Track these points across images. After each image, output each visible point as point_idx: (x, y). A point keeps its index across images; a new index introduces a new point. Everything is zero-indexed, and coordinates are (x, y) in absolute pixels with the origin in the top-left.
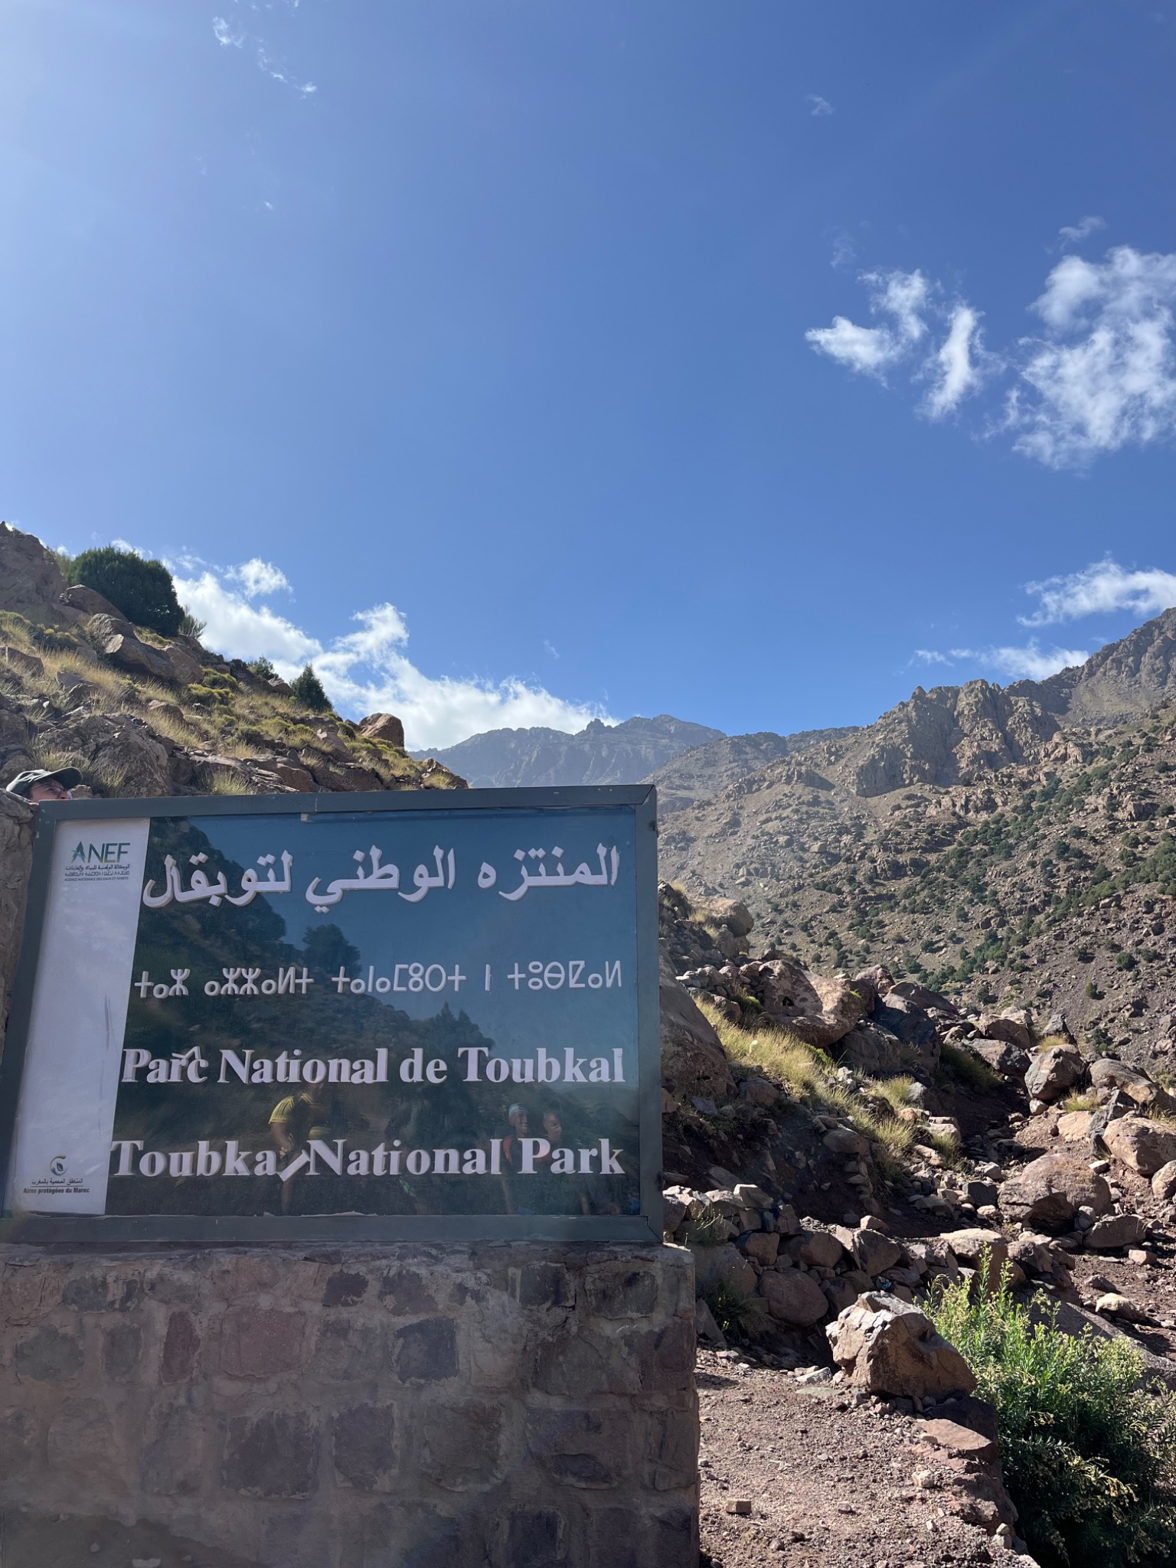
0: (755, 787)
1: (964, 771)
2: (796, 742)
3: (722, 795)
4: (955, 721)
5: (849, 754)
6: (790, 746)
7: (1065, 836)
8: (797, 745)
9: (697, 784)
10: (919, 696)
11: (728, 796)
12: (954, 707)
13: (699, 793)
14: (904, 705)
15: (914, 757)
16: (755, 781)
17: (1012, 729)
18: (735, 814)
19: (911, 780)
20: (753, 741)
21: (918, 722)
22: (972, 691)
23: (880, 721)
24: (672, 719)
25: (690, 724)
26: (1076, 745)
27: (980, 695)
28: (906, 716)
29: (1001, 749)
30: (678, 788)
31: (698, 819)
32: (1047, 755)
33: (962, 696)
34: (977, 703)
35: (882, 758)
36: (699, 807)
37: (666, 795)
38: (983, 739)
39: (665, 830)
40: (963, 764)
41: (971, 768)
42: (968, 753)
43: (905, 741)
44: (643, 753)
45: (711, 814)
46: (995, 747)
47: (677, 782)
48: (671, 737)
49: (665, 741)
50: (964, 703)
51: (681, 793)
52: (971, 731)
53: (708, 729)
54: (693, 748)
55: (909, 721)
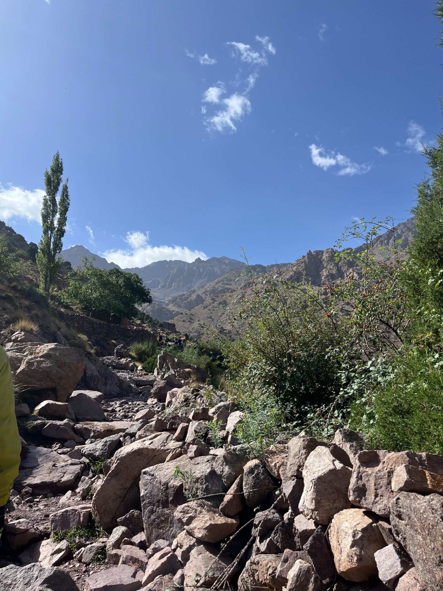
0: (251, 285)
1: (323, 281)
2: (269, 268)
3: (239, 288)
4: (321, 262)
5: (284, 274)
6: (267, 269)
7: (344, 304)
8: (269, 269)
9: (233, 283)
10: (310, 254)
11: (241, 288)
12: (322, 258)
13: (233, 287)
14: (304, 257)
15: (306, 275)
16: (251, 283)
17: (341, 266)
18: (243, 295)
19: (304, 283)
20: (254, 268)
21: (308, 263)
22: (328, 252)
23: (296, 262)
24: (227, 258)
25: (233, 260)
26: (356, 273)
27: (330, 254)
28: (304, 261)
29: (336, 273)
30: (226, 284)
31: (230, 296)
32: (347, 276)
33: (324, 254)
34: (329, 256)
35: (295, 275)
36: (231, 292)
37: (221, 287)
38: (330, 269)
39: (218, 300)
40: (323, 278)
41: (325, 279)
42: (325, 274)
43: (303, 270)
44: (215, 270)
45: (235, 295)
46: (334, 272)
47: (226, 282)
48: (226, 265)
49: (224, 266)
50: (325, 256)
51: (227, 286)
52: (327, 266)
53: (240, 262)
54: (232, 270)
55: (305, 262)
